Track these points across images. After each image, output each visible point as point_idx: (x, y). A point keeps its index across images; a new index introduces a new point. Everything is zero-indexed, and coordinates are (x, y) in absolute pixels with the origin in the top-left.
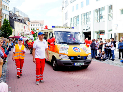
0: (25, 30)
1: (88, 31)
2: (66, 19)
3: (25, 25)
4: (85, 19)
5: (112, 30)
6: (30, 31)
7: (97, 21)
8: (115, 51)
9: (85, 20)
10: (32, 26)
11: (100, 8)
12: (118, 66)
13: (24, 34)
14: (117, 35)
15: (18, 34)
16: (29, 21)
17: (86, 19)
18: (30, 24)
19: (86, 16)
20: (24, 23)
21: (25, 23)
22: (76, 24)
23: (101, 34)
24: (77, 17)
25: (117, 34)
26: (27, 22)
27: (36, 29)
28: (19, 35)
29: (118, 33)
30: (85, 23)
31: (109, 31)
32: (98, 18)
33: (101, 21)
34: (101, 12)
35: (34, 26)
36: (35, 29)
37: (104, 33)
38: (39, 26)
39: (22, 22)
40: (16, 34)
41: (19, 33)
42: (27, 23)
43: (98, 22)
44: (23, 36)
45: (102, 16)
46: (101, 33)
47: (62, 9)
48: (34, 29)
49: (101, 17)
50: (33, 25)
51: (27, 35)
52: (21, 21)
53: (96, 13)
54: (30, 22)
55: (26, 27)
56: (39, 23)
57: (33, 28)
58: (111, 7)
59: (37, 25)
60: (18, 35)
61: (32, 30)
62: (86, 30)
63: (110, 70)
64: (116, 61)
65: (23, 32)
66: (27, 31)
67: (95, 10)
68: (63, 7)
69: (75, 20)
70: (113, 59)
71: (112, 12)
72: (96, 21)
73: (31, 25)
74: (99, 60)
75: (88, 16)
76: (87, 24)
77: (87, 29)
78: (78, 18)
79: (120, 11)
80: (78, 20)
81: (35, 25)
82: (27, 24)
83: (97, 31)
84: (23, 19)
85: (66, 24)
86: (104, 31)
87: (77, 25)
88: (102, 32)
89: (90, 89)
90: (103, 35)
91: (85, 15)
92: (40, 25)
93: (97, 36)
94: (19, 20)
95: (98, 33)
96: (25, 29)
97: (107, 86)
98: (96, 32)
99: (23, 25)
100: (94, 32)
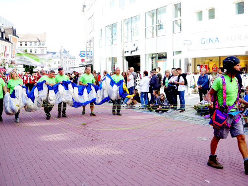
0: (8, 55)
1: (134, 54)
2: (91, 30)
3: (6, 43)
4: (128, 29)
5: (180, 52)
7: (153, 33)
8: (185, 92)
9: (128, 33)
10: (21, 45)
11: (157, 9)
12: (190, 121)
13: (5, 61)
14: (190, 62)
16: (14, 34)
18: (16, 42)
19: (129, 25)
20: (4, 38)
21: (7, 40)
22: (111, 40)
23: (162, 60)
24: (113, 26)
25: (189, 59)
26: (10, 36)
27: (31, 51)
29: (193, 58)
30: (128, 39)
31: (175, 53)
32: (153, 28)
33: (159, 35)
34: (159, 16)
35: (26, 45)
37: (165, 57)
38: (35, 45)
39: (1, 37)
42: (11, 40)
43: (153, 35)
44: (3, 67)
45: (162, 25)
46: (159, 58)
47: (83, 11)
48: (26, 51)
49: (160, 27)
50: (23, 44)
51: (11, 63)
53: (149, 19)
54: (17, 36)
55: (8, 48)
56: (36, 40)
57: (25, 49)
58: (178, 8)
59: (33, 43)
62: (130, 52)
63: (174, 130)
64: (188, 111)
65: (3, 57)
66: (12, 55)
67: (149, 12)
68: (84, 6)
69: (109, 32)
70: (182, 109)
71: (181, 16)
72: (149, 34)
73: (19, 43)
74: (155, 110)
75: (133, 24)
76: (133, 40)
77: (132, 51)
78: (114, 29)
79: (196, 14)
80: (114, 33)
81: (28, 43)
82: (10, 42)
83: (153, 54)
84: (3, 31)
86: (166, 54)
87: (112, 43)
88: (162, 57)
89: (132, 167)
90: (165, 62)
91: (128, 23)
92: (38, 43)
93: (152, 65)
95: (155, 57)
96: (7, 53)
97: (166, 160)
98: (151, 56)
99: (3, 44)
100: (147, 56)
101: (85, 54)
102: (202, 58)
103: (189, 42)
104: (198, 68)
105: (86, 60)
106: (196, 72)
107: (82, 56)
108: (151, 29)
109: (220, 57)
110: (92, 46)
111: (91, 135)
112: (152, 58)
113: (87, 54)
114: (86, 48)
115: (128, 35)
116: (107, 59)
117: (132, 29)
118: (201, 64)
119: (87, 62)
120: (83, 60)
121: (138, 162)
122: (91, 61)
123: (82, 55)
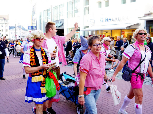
1: (60, 28)
5: (88, 27)
14: (94, 33)
17: (58, 13)
24: (48, 10)
25: (94, 31)
29: (96, 31)
30: (57, 19)
31: (85, 28)
32: (72, 11)
33: (75, 16)
34: (76, 5)
37: (79, 30)
43: (72, 16)
45: (78, 10)
62: (58, 27)
67: (70, 2)
76: (60, 19)
79: (98, 3)
80: (49, 15)
83: (72, 28)
85: (35, 20)
86: (80, 28)
87: (48, 21)
92: (4, 21)
100: (69, 29)
101: (31, 28)
102: (102, 31)
103: (94, 21)
105: (32, 32)
107: (29, 29)
108: (71, 12)
109: (112, 30)
110: (35, 23)
113: (33, 28)
114: (32, 24)
115: (57, 16)
117: (60, 12)
120: (30, 32)
123: (29, 28)
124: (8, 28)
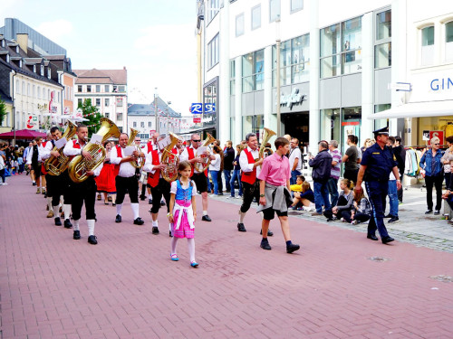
0: (55, 108)
1: (296, 109)
2: (213, 64)
3: (53, 87)
4: (285, 62)
5: (388, 106)
6: (72, 110)
7: (334, 70)
9: (285, 69)
10: (80, 90)
11: (343, 23)
12: (416, 241)
13: (51, 121)
14: (409, 125)
15: (27, 123)
16: (68, 70)
17: (288, 63)
18: (72, 86)
19: (288, 54)
20: (50, 77)
21: (55, 81)
22: (252, 82)
23: (349, 121)
24: (257, 55)
25: (408, 119)
26: (61, 74)
27: (98, 102)
28: (28, 126)
29: (413, 118)
30: (285, 80)
31: (377, 109)
32: (334, 58)
33: (346, 72)
34: (346, 37)
35: (89, 90)
36: (94, 103)
37: (358, 116)
38: (107, 90)
39: (43, 74)
40: (18, 123)
41: (31, 117)
42: (62, 81)
43: (334, 73)
45: (353, 53)
46: (347, 117)
47: (198, 27)
48: (89, 102)
49: (349, 57)
50: (84, 88)
51: (62, 124)
52: (39, 73)
53: (327, 42)
54: (73, 74)
55: (56, 96)
56: (107, 81)
57: (87, 98)
58: (385, 18)
59: (102, 87)
60: (26, 128)
61: (80, 105)
62: (288, 105)
63: (385, 260)
65: (47, 113)
66: (64, 109)
67: (326, 29)
68: (201, 18)
69: (249, 67)
70: (393, 217)
71: (390, 35)
72: (327, 73)
73: (76, 87)
74: (342, 219)
75: (296, 52)
76: (296, 81)
77: (293, 104)
78: (258, 60)
79: (420, 31)
80: (258, 70)
81: (93, 88)
82: (60, 85)
83: (333, 110)
84: (46, 63)
85: (212, 84)
86: (360, 110)
87: (255, 88)
88: (353, 115)
89: (309, 333)
90: (357, 126)
91: (285, 50)
92: (111, 87)
93: (332, 130)
94: (30, 67)
95: (338, 116)
96: (53, 104)
97: (376, 319)
98: (330, 114)
99: (47, 88)
100: (323, 113)
101: (200, 109)
102: (434, 119)
103: (407, 87)
104: (425, 138)
106: (421, 145)
107: (196, 112)
108: (330, 61)
110: (215, 94)
111: (221, 265)
112: (333, 118)
113: (206, 109)
114: (204, 96)
115: (285, 72)
116: (245, 119)
117: (294, 61)
118: (430, 129)
119: (205, 124)
120: (196, 121)
121: (320, 323)
122: (212, 123)
123: (195, 109)
124: (124, 110)
